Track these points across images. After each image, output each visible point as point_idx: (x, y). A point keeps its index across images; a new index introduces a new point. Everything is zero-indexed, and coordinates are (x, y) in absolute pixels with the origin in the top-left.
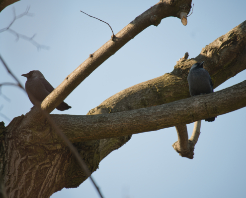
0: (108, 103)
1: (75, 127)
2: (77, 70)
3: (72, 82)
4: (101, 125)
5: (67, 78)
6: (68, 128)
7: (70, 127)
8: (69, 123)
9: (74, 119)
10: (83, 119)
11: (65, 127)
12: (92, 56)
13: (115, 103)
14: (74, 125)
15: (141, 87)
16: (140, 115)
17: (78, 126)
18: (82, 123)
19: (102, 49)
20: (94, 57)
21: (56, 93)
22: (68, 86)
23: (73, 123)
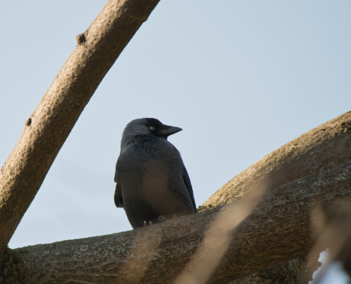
0: (222, 199)
1: (93, 271)
2: (50, 93)
3: (45, 130)
4: (171, 250)
5: (29, 123)
6: (76, 277)
7: (79, 273)
8: (75, 263)
9: (90, 249)
10: (115, 244)
11: (66, 277)
12: (82, 39)
13: (241, 194)
14: (90, 265)
15: (321, 135)
16: (284, 202)
17: (104, 268)
18: (113, 257)
19: (106, 11)
20: (90, 39)
21: (8, 172)
22: (36, 144)
23: (87, 261)
